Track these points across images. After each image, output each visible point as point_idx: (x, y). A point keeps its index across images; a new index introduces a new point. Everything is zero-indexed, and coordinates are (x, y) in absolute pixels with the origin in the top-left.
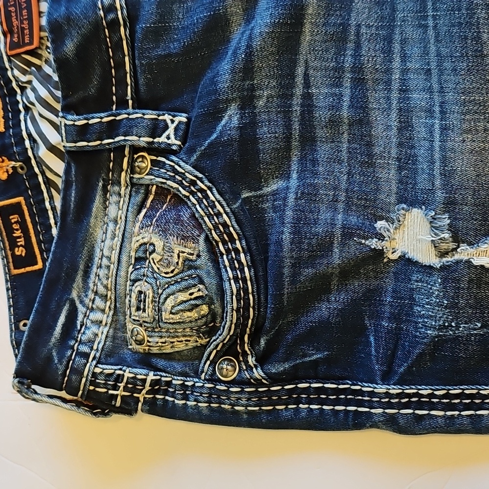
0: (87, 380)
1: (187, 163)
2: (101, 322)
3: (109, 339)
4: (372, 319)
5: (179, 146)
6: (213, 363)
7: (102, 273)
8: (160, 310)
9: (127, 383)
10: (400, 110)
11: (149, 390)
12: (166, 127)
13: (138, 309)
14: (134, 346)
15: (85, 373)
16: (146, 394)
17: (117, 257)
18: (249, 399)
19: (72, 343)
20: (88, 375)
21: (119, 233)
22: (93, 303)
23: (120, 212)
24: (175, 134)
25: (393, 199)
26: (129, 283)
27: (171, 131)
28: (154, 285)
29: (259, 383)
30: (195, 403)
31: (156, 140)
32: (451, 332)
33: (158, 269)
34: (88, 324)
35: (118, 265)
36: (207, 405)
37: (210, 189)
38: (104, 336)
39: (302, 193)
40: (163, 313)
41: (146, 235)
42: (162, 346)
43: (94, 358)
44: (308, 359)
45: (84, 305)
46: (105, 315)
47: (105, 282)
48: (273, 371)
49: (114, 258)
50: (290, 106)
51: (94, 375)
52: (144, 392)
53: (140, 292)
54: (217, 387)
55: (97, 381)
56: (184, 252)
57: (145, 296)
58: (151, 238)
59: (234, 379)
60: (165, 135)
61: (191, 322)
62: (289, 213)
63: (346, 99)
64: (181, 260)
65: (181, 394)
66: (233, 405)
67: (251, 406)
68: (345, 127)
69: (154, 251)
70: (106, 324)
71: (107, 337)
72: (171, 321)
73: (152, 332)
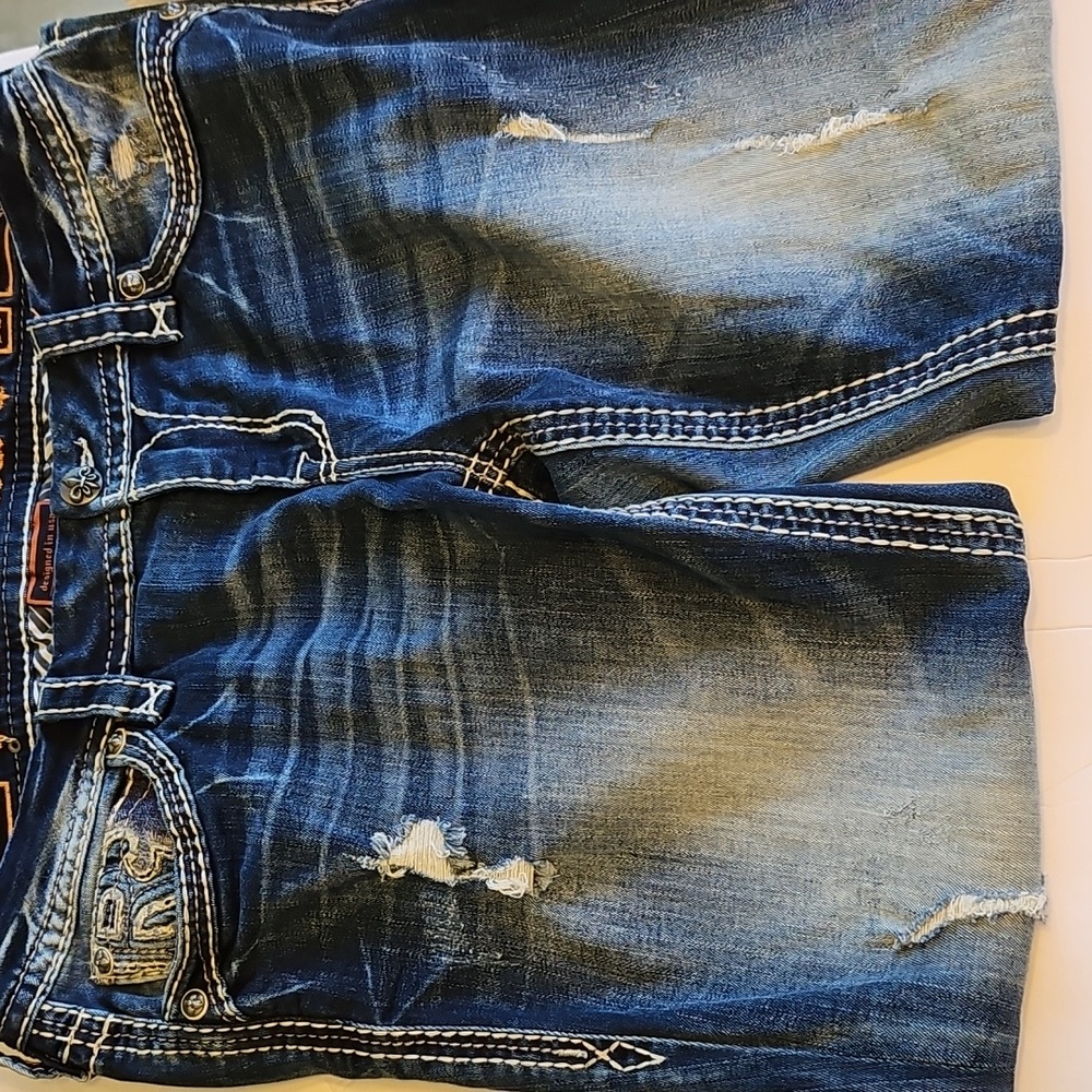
0: (30, 1020)
1: (162, 739)
2: (57, 946)
3: (65, 970)
4: (369, 943)
5: (157, 717)
6: (177, 999)
7: (63, 881)
8: (131, 924)
9: (81, 1027)
10: (408, 707)
11: (107, 1038)
12: (148, 696)
13: (106, 924)
14: (97, 976)
15: (29, 1012)
16: (103, 1044)
17: (82, 860)
18: (224, 1042)
19: (17, 972)
20: (32, 1013)
21: (88, 830)
22: (48, 921)
23: (91, 803)
24: (155, 704)
25: (398, 808)
26: (97, 891)
27: (151, 701)
28: (127, 892)
29: (233, 1022)
30: (161, 1052)
31: (133, 711)
32: (468, 961)
33: (133, 871)
34: (40, 949)
35: (84, 871)
36: (175, 1052)
37: (178, 770)
38: (58, 966)
39: (292, 793)
40: (134, 928)
41: (120, 829)
42: (132, 974)
43: (43, 993)
44: (288, 991)
45: (37, 924)
46: (63, 938)
47: (65, 894)
48: (248, 1005)
49: (79, 862)
50: (289, 693)
51: (41, 1013)
52: (100, 1040)
53: (110, 902)
54: (185, 1029)
55: (44, 1022)
56: (160, 851)
57: (115, 906)
58: (125, 834)
59: (204, 1017)
60: (144, 705)
61: (166, 940)
62: (272, 812)
63: (348, 690)
64: (158, 860)
65: (144, 1041)
66: (207, 1050)
67: (227, 1050)
68: (351, 723)
69: (127, 850)
70: (63, 949)
71: (62, 966)
72: (143, 938)
73: (120, 954)
